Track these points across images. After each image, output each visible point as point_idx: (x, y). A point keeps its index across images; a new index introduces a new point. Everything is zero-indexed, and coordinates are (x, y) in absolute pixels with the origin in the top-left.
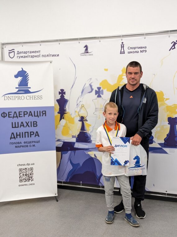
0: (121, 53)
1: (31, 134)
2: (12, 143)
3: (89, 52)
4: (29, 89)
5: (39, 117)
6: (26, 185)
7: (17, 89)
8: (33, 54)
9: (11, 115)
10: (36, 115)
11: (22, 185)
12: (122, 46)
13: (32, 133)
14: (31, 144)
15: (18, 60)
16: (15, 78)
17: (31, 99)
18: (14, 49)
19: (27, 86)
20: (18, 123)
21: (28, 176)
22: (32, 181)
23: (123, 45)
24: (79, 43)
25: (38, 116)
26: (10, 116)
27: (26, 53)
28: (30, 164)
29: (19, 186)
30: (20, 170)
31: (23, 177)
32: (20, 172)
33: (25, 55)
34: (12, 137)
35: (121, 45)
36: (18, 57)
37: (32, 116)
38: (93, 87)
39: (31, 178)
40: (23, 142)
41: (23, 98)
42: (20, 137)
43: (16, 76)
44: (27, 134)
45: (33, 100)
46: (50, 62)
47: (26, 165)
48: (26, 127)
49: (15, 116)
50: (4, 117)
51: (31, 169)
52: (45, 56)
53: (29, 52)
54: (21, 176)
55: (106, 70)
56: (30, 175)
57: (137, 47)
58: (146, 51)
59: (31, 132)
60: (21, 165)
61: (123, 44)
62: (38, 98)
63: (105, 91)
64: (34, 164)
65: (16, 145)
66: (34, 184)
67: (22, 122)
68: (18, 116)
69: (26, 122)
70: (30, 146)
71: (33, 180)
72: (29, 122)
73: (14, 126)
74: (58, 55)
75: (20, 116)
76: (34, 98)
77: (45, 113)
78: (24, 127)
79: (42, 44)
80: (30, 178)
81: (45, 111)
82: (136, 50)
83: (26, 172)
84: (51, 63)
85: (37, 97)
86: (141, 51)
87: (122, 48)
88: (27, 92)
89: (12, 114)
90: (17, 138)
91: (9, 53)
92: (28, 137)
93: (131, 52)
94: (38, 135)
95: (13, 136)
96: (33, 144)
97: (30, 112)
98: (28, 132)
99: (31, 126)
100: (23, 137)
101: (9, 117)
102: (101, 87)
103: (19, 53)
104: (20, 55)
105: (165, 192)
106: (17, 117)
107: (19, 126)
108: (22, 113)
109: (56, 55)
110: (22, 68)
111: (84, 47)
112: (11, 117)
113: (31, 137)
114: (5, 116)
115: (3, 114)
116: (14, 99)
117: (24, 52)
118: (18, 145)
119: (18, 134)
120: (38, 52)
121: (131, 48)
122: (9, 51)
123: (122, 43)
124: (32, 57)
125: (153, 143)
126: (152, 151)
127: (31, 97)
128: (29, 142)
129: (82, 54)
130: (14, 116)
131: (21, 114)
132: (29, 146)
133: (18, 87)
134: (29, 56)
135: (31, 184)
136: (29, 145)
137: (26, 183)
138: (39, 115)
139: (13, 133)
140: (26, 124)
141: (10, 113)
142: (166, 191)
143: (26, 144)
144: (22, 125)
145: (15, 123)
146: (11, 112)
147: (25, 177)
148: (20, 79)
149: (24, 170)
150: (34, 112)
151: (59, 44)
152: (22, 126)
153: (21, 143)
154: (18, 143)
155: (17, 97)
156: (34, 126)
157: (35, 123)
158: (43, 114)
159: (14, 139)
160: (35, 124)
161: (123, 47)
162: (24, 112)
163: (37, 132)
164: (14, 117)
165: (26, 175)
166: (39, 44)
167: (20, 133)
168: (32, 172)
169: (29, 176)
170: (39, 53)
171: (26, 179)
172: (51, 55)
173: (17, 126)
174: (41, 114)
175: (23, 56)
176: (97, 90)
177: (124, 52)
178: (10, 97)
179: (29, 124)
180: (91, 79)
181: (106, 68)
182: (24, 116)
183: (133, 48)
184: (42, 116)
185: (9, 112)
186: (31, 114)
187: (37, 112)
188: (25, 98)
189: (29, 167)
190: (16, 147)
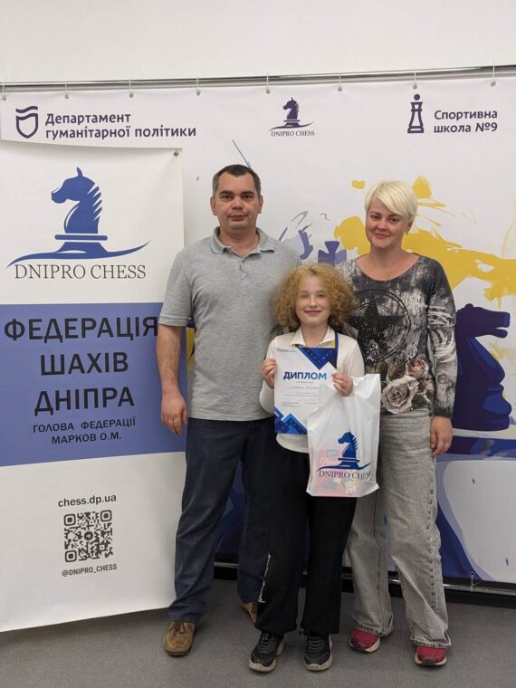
0: (409, 132)
1: (107, 395)
2: (42, 428)
3: (300, 123)
4: (102, 242)
5: (134, 337)
6: (86, 570)
7: (62, 242)
8: (102, 126)
9: (38, 329)
10: (124, 330)
11: (75, 572)
12: (417, 108)
13: (109, 394)
14: (104, 430)
15: (50, 140)
16: (53, 202)
17: (109, 275)
18: (36, 108)
19: (96, 231)
20: (62, 357)
21: (94, 539)
22: (107, 556)
23: (420, 104)
24: (268, 92)
25: (129, 334)
26: (36, 333)
27: (79, 123)
28: (103, 499)
29: (65, 573)
30: (69, 519)
31: (78, 543)
32: (68, 528)
33: (75, 127)
34: (41, 407)
35: (413, 104)
36: (51, 134)
37: (112, 335)
38: (311, 242)
39: (106, 546)
40: (77, 423)
41: (79, 272)
42: (69, 408)
43: (58, 197)
44: (91, 395)
45: (116, 279)
46: (173, 152)
47: (88, 501)
48: (89, 372)
49: (53, 332)
50: (15, 337)
51: (106, 516)
52: (147, 133)
53: (91, 118)
54: (70, 541)
55: (359, 185)
56: (99, 536)
57: (466, 113)
58: (496, 127)
59: (105, 390)
60: (71, 503)
61: (419, 101)
62: (132, 275)
63: (351, 255)
64: (114, 498)
65: (55, 434)
66: (114, 567)
67: (76, 356)
68: (63, 333)
69: (90, 355)
70: (103, 437)
71: (111, 553)
72: (99, 355)
73: (48, 369)
74: (193, 132)
75: (71, 332)
76: (118, 273)
78: (83, 372)
79: (137, 91)
80: (102, 547)
81: (155, 319)
82: (464, 121)
83: (88, 526)
84: (176, 154)
85: (127, 272)
86: (478, 125)
87: (416, 113)
88: (96, 251)
89: (43, 326)
90: (58, 409)
91: (18, 119)
92: (96, 406)
93: (446, 129)
94: (130, 400)
95: (46, 404)
96: (114, 429)
97: (105, 320)
98: (96, 391)
99: (107, 370)
100: (77, 407)
101: (32, 337)
102: (339, 239)
103: (52, 119)
104: (56, 127)
106: (59, 336)
107: (67, 368)
108: (78, 325)
110: (79, 170)
111: (285, 108)
112: (41, 338)
113: (105, 405)
114: (18, 332)
115: (11, 327)
116: (49, 275)
117: (71, 118)
118: (61, 434)
119: (63, 395)
120: (120, 118)
121: (447, 115)
122: (18, 111)
123: (417, 97)
124: (101, 134)
125: (511, 426)
126: (506, 454)
127: (108, 268)
128: (99, 422)
129: (276, 131)
130: (50, 334)
131: (74, 328)
132: (98, 437)
133: (63, 233)
134: (91, 131)
135: (105, 568)
136: (98, 432)
137: (89, 563)
138: (133, 331)
139: (44, 393)
140: (91, 363)
141: (35, 325)
143: (89, 431)
144: (76, 364)
145: (53, 357)
146: (40, 321)
147: (85, 542)
148: (70, 205)
149: (81, 521)
150: (118, 319)
151: (198, 93)
152: (76, 368)
153: (71, 426)
154: (63, 427)
155: (61, 268)
156: (116, 370)
157: (120, 358)
158: (148, 327)
159: (48, 413)
160: (119, 362)
161: (420, 110)
162: (84, 320)
163: (126, 389)
164: (47, 337)
165: (88, 536)
166: (126, 92)
167: (68, 392)
168: (109, 525)
169: (97, 540)
170: (125, 123)
171: (87, 552)
172: (167, 130)
173: (58, 368)
174: (142, 329)
175: (66, 132)
176: (327, 251)
177: (421, 127)
178: (37, 269)
179: (98, 362)
180: (305, 214)
181: (359, 179)
182: (84, 336)
183: (452, 116)
184: (145, 334)
185: (31, 322)
186: (105, 327)
187: (129, 319)
188: (88, 272)
189: (99, 508)
190: (55, 440)
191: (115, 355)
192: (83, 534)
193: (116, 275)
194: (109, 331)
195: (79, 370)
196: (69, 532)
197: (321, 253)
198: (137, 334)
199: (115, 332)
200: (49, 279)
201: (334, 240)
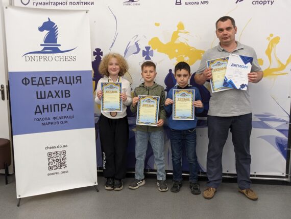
0: (176, 4)
1: (63, 107)
2: (38, 120)
3: (134, 0)
4: (58, 47)
5: (72, 84)
6: (57, 173)
7: (43, 47)
9: (35, 81)
10: (68, 81)
11: (53, 174)
13: (64, 106)
14: (62, 120)
15: (35, 6)
16: (39, 31)
17: (62, 60)
19: (56, 42)
20: (45, 92)
21: (59, 161)
22: (64, 168)
25: (70, 83)
26: (34, 83)
28: (62, 146)
29: (49, 175)
30: (49, 154)
31: (53, 163)
32: (49, 157)
34: (37, 111)
36: (35, 4)
37: (63, 83)
38: (140, 47)
39: (64, 164)
40: (51, 118)
41: (50, 59)
42: (48, 111)
43: (41, 29)
44: (56, 107)
45: (64, 61)
46: (85, 11)
47: (56, 147)
48: (55, 97)
49: (41, 82)
50: (26, 84)
51: (64, 153)
52: (74, 3)
54: (50, 162)
55: (157, 25)
56: (61, 160)
58: (208, 3)
59: (62, 105)
60: (50, 148)
62: (71, 60)
63: (155, 52)
64: (67, 146)
65: (43, 122)
66: (67, 172)
67: (50, 92)
68: (44, 83)
69: (55, 91)
70: (62, 123)
71: (66, 167)
72: (59, 91)
73: (39, 97)
74: (92, 3)
75: (48, 82)
76: (66, 59)
77: (80, 80)
78: (53, 97)
80: (62, 165)
81: (80, 77)
83: (57, 157)
84: (87, 12)
85: (69, 59)
86: (201, 2)
89: (37, 80)
90: (44, 112)
92: (59, 111)
94: (71, 108)
95: (39, 110)
96: (66, 119)
97: (61, 78)
98: (58, 105)
99: (62, 97)
100: (51, 111)
101: (32, 84)
102: (150, 46)
105: (226, 172)
106: (43, 84)
107: (47, 97)
108: (50, 79)
109: (90, 3)
110: (49, 19)
112: (36, 84)
113: (62, 111)
114: (27, 82)
115: (24, 81)
116: (38, 60)
118: (45, 122)
119: (45, 107)
124: (56, 4)
127: (62, 57)
128: (60, 117)
129: (125, 3)
131: (49, 81)
132: (59, 123)
133: (43, 43)
134: (52, 3)
135: (64, 172)
136: (60, 121)
137: (58, 170)
138: (72, 82)
139: (38, 106)
140: (56, 94)
141: (34, 79)
142: (228, 171)
143: (56, 120)
144: (50, 95)
145: (41, 92)
146: (35, 78)
147: (56, 163)
149: (54, 155)
150: (66, 77)
153: (49, 119)
154: (46, 119)
155: (43, 57)
156: (66, 97)
157: (67, 92)
158: (78, 80)
159: (40, 114)
160: (67, 94)
162: (53, 78)
163: (70, 104)
164: (39, 84)
165: (57, 160)
167: (48, 106)
168: (65, 156)
169: (61, 162)
171: (57, 166)
172: (82, 2)
173: (43, 96)
174: (75, 81)
175: (42, 3)
176: (146, 50)
177: (180, 2)
178: (33, 57)
179: (59, 94)
180: (137, 36)
181: (157, 23)
182: (53, 84)
184: (77, 83)
185: (32, 78)
186: (61, 80)
187: (70, 77)
188: (54, 59)
189: (61, 150)
190: (43, 124)
191: (65, 91)
192: (55, 160)
193: (64, 59)
194: (63, 82)
195: (51, 97)
196: (50, 159)
197: (143, 51)
198: (74, 83)
199: (65, 82)
200: (39, 62)
201: (148, 46)
